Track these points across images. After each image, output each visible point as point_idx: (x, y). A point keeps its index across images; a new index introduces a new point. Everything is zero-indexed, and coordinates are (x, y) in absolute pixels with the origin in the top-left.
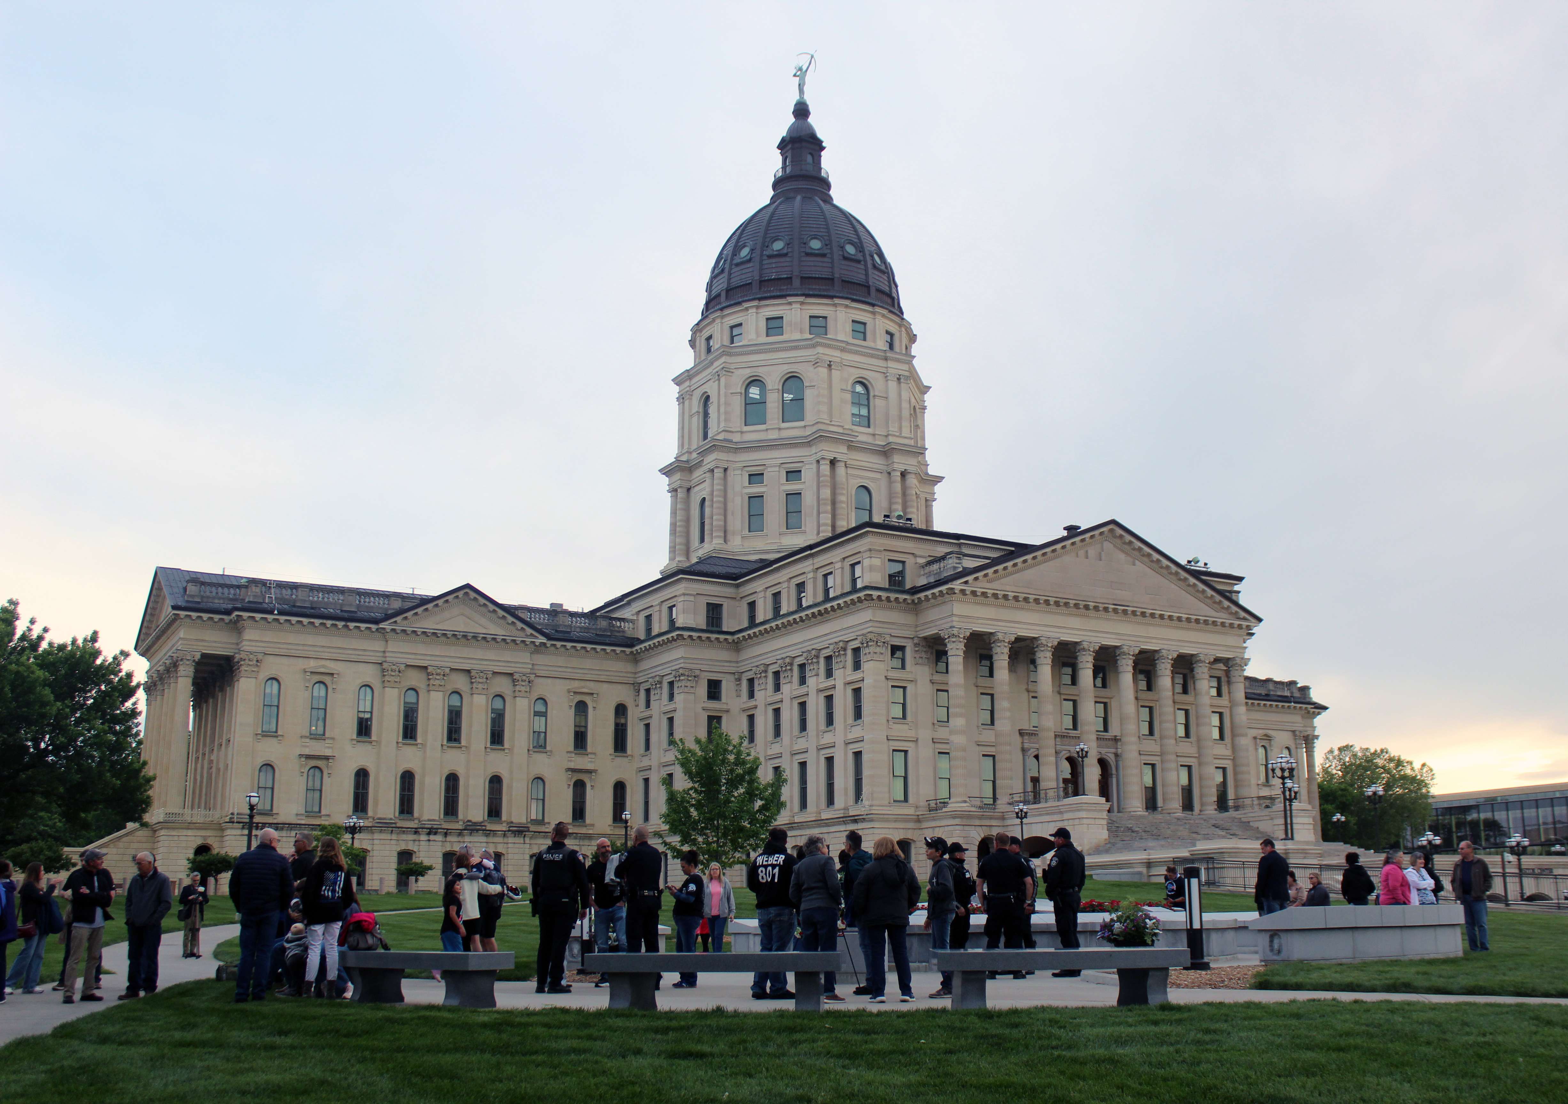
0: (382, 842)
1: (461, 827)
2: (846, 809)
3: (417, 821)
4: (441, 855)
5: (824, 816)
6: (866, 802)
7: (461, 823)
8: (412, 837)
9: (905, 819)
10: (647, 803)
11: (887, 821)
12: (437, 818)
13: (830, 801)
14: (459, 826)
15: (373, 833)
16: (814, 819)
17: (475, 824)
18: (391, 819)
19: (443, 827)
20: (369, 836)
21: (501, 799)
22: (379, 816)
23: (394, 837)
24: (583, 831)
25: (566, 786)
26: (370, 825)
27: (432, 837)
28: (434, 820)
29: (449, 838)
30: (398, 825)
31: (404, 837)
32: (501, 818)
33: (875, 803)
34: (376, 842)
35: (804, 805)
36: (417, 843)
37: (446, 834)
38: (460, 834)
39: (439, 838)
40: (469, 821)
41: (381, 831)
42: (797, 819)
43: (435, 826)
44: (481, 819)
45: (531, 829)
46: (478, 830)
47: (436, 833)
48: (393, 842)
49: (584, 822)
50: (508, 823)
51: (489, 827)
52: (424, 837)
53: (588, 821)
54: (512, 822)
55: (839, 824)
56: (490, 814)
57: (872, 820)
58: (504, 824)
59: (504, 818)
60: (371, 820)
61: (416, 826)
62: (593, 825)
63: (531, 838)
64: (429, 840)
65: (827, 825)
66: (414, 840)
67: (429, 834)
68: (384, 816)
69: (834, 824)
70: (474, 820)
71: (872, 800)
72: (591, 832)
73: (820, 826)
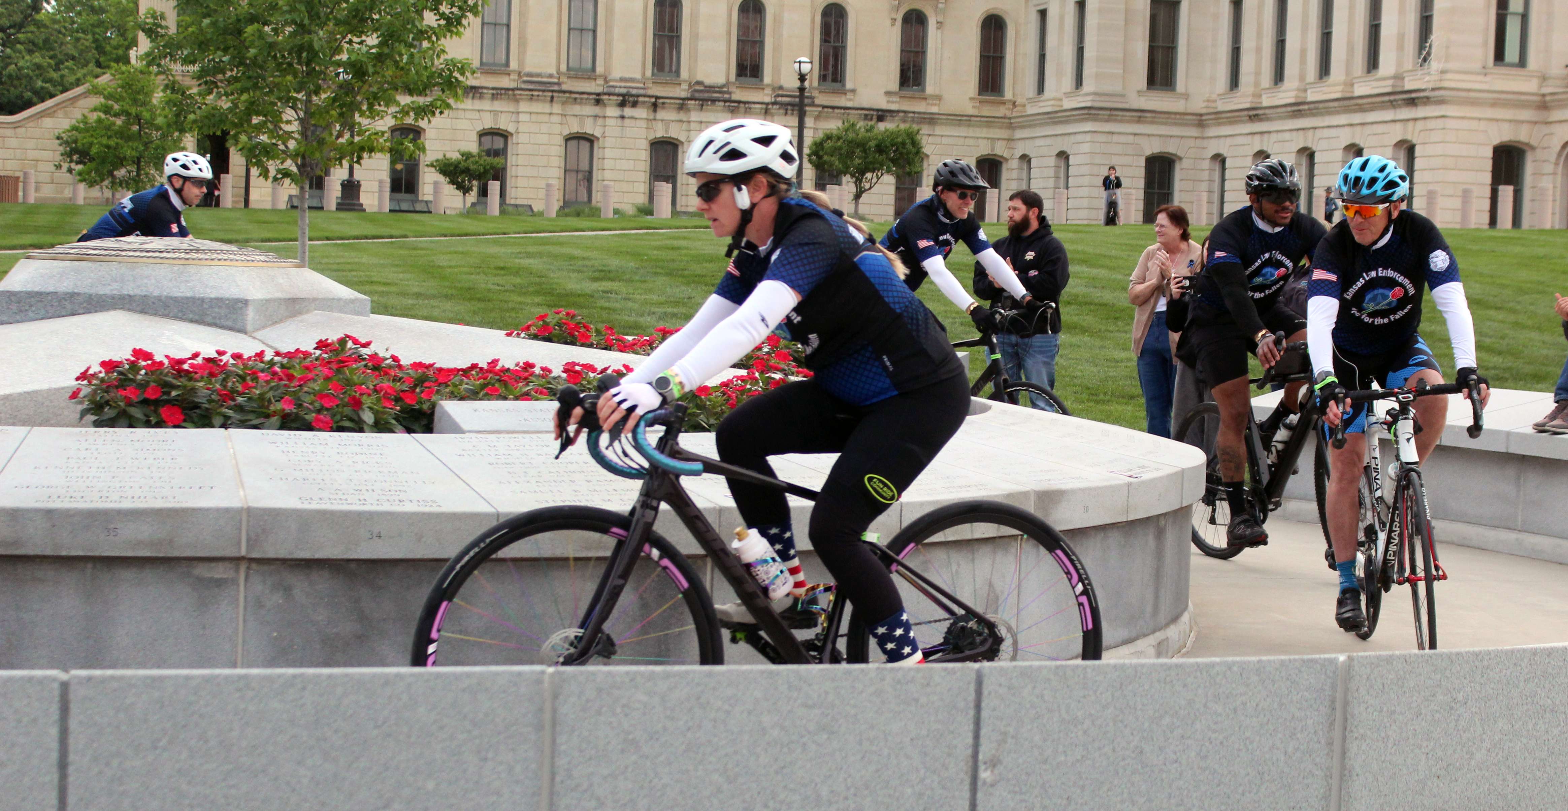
0: (534, 117)
1: (684, 94)
2: (1398, 77)
3: (600, 81)
4: (645, 145)
5: (1360, 90)
6: (1435, 65)
7: (685, 86)
8: (590, 110)
9: (1515, 101)
10: (1042, 57)
11: (1474, 103)
12: (638, 76)
13: (1373, 62)
14: (682, 92)
15: (517, 101)
16: (1338, 95)
17: (711, 88)
18: (551, 76)
19: (650, 92)
20: (511, 107)
21: (762, 43)
22: (528, 69)
23: (557, 108)
24: (920, 107)
25: (888, 22)
26: (513, 85)
27: (628, 111)
28: (632, 80)
29: (661, 114)
30: (564, 87)
31: (577, 109)
32: (762, 80)
33: (1450, 66)
34: (522, 117)
35: (1325, 68)
36: (600, 121)
37: (655, 106)
38: (682, 105)
39: (641, 112)
40: (699, 83)
41: (532, 98)
42: (1311, 97)
43: (634, 92)
44: (720, 80)
45: (817, 102)
46: (714, 101)
47: (635, 104)
48: (556, 119)
49: (923, 90)
50: (774, 89)
51: (738, 95)
52: (612, 111)
53: (930, 89)
54: (781, 88)
55: (1382, 106)
56: (742, 70)
57: (1441, 102)
58: (768, 91)
59: (767, 79)
60: (514, 76)
61: (599, 90)
62: (939, 98)
63: (817, 118)
64: (623, 117)
65: (1361, 109)
66: (596, 116)
67: (622, 105)
68: (538, 71)
69: (1373, 108)
70: (708, 81)
71: (1446, 61)
72: (935, 110)
73: (1347, 110)
